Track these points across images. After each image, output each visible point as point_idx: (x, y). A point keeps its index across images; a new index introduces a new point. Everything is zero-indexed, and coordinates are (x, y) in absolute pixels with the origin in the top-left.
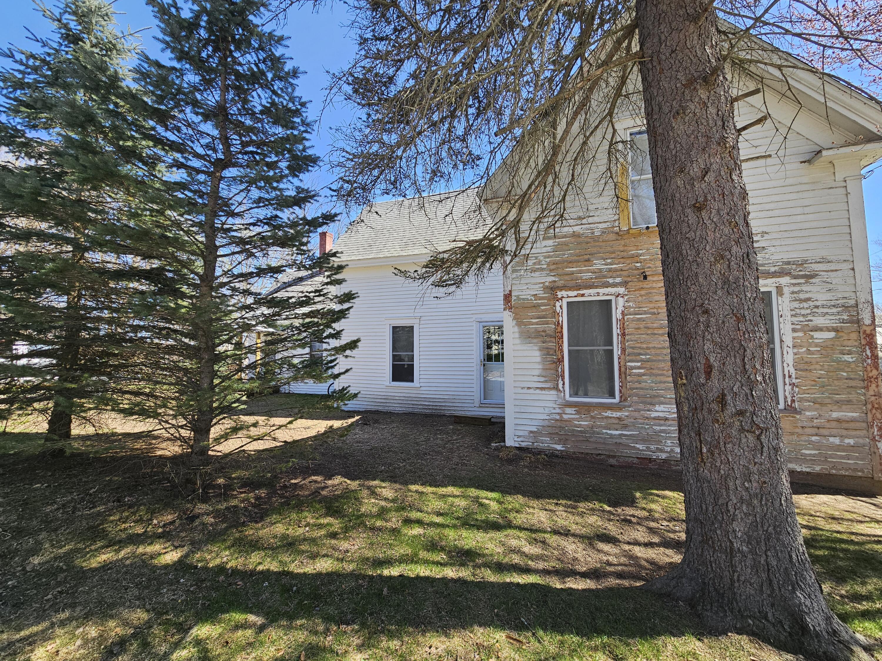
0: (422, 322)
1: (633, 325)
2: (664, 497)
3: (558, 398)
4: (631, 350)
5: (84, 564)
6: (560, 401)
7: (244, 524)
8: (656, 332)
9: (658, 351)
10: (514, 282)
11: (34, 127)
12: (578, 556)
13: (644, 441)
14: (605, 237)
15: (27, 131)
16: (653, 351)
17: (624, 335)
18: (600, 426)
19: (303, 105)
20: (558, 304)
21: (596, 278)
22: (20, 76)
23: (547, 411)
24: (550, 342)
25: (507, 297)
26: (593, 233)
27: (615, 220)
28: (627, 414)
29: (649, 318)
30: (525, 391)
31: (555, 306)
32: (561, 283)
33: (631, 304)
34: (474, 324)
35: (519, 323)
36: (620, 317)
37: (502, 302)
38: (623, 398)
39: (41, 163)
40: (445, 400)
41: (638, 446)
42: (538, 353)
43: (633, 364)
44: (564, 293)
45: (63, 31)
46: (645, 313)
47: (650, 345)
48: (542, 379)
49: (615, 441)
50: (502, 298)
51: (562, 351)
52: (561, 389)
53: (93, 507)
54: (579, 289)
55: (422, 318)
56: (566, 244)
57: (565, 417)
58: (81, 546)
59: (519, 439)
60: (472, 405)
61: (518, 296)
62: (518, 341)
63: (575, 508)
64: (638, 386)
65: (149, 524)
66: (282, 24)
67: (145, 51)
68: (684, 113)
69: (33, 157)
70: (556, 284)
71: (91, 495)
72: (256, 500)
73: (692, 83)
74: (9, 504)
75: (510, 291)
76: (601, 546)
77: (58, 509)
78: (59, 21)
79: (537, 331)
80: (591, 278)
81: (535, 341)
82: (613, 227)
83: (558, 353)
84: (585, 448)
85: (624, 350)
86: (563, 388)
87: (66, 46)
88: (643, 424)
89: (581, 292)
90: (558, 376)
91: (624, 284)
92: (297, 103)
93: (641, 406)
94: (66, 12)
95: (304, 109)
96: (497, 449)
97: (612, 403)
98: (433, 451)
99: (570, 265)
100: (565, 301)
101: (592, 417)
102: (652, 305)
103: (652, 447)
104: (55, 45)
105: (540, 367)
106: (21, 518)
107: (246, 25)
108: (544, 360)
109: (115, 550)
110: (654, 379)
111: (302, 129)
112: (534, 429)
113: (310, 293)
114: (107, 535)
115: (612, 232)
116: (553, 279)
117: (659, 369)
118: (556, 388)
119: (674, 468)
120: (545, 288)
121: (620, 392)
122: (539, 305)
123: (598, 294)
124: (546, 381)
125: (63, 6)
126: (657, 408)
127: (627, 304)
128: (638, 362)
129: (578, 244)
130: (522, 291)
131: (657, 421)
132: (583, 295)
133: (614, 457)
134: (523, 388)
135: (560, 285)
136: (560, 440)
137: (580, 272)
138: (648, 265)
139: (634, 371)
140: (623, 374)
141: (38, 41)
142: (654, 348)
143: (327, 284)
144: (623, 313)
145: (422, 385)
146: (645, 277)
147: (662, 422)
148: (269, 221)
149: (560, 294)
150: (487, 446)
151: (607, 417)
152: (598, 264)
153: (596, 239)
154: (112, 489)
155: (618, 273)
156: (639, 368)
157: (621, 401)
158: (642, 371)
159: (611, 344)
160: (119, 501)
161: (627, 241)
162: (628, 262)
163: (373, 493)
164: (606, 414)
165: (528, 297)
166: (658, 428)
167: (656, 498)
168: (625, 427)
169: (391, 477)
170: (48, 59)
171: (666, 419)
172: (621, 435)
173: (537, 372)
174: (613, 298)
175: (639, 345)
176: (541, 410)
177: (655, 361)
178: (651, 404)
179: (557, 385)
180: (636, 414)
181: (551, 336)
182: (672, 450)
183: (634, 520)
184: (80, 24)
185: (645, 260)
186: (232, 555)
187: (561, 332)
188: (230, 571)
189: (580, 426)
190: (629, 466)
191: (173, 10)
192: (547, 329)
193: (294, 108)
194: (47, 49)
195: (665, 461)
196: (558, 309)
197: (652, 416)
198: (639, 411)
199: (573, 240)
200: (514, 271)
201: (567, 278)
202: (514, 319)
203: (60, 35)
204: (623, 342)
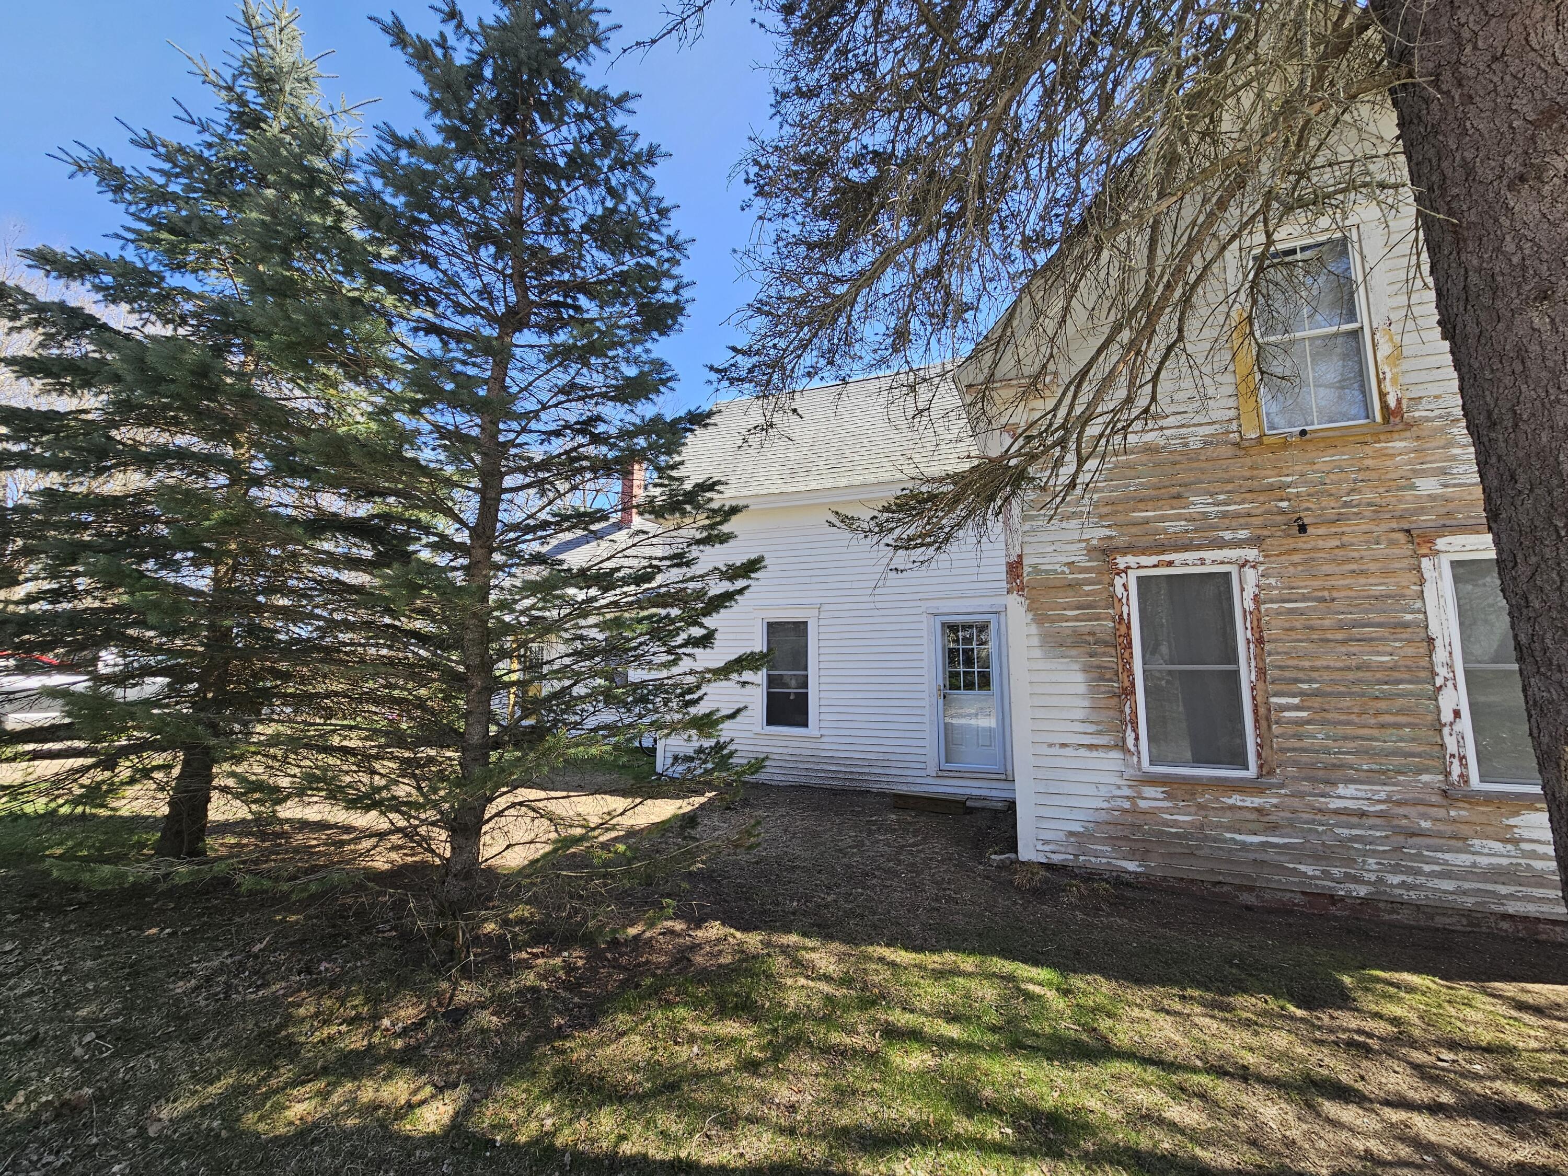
0: (823, 615)
1: (1280, 622)
2: (1411, 989)
3: (1127, 766)
4: (1276, 673)
5: (262, 1127)
6: (1132, 771)
7: (560, 1034)
8: (1329, 636)
9: (1337, 676)
10: (1026, 539)
11: (180, 267)
12: (1294, 1133)
13: (1316, 858)
14: (1210, 452)
15: (167, 274)
16: (1326, 676)
17: (1260, 641)
18: (1219, 825)
19: (663, 212)
20: (1118, 581)
21: (1196, 530)
22: (161, 180)
23: (1103, 791)
24: (1105, 654)
25: (1014, 568)
26: (1186, 445)
27: (1230, 420)
28: (1275, 801)
29: (1314, 609)
30: (1056, 751)
31: (1112, 585)
32: (1122, 541)
33: (1272, 581)
34: (924, 617)
35: (1040, 616)
36: (1249, 605)
37: (1004, 576)
38: (1265, 769)
39: (181, 331)
40: (870, 763)
41: (1303, 868)
42: (1080, 677)
43: (1283, 701)
44: (1131, 560)
45: (234, 108)
46: (1304, 598)
47: (1319, 663)
48: (1092, 728)
49: (1251, 856)
50: (1004, 569)
51: (1131, 673)
52: (1132, 749)
53: (263, 986)
54: (1163, 552)
55: (824, 608)
56: (1130, 466)
57: (1143, 804)
58: (251, 1079)
59: (1047, 848)
60: (923, 773)
61: (1035, 567)
62: (1038, 653)
63: (1229, 1008)
64: (1298, 744)
65: (376, 1028)
66: (690, 39)
67: (391, 123)
68: (1539, 178)
69: (172, 321)
70: (1115, 543)
71: (256, 957)
72: (567, 973)
73: (1552, 118)
74: (104, 973)
75: (1020, 556)
76: (1331, 1108)
77: (197, 988)
78: (230, 89)
79: (1076, 633)
80: (1187, 531)
81: (1074, 652)
82: (1228, 432)
83: (1124, 677)
84: (1187, 868)
85: (1262, 672)
86: (1136, 745)
87: (239, 132)
88: (1313, 822)
89: (1167, 557)
90: (1123, 722)
91: (1256, 541)
92: (653, 210)
93: (1306, 786)
94: (242, 73)
95: (665, 222)
96: (1001, 867)
97: (1242, 779)
98: (879, 868)
99: (1141, 506)
100: (1133, 575)
101: (1201, 807)
102: (1317, 584)
103: (1335, 871)
104: (220, 130)
105: (1086, 703)
106: (128, 1009)
107: (561, 78)
108: (1093, 690)
109: (319, 1093)
110: (1332, 731)
111: (666, 255)
112: (1078, 828)
113: (661, 559)
114: (298, 1053)
115: (1226, 443)
116: (1107, 532)
117: (1339, 710)
118: (1121, 746)
119: (1387, 917)
120: (1091, 551)
121: (1259, 755)
122: (1079, 584)
123: (1202, 561)
124: (1099, 733)
125: (237, 64)
126: (1341, 790)
127: (1263, 581)
128: (1294, 695)
129: (1156, 465)
130: (1043, 555)
131: (1344, 818)
132: (1170, 564)
133: (1251, 889)
134: (1051, 745)
135: (1121, 544)
136: (1133, 851)
137: (1163, 519)
138: (1305, 505)
139: (1286, 714)
140: (1263, 719)
141: (193, 123)
142: (1327, 668)
143: (699, 542)
144: (1256, 599)
145: (823, 732)
146: (1303, 529)
147: (1355, 820)
148: (585, 427)
149: (1122, 562)
150: (980, 857)
151: (1232, 808)
152: (1200, 504)
153: (1191, 456)
154: (291, 943)
155: (1242, 521)
156: (1297, 708)
157: (1260, 776)
158: (1304, 714)
159: (1233, 658)
160: (309, 972)
161: (1259, 459)
162: (1261, 499)
163: (798, 965)
164: (1230, 801)
165: (1057, 567)
166: (1346, 832)
167: (1392, 990)
168: (1273, 828)
169: (819, 926)
170: (206, 153)
171: (1363, 814)
172: (1263, 844)
173: (1080, 714)
174: (1233, 569)
175: (1291, 663)
176: (1091, 790)
177: (1330, 694)
178: (1327, 782)
179: (1124, 740)
180: (1296, 803)
181: (1106, 644)
182: (1380, 880)
183: (1374, 1044)
184: (262, 95)
185: (1298, 495)
186: (558, 1111)
187: (1128, 635)
188: (567, 1158)
189: (1175, 824)
190: (1285, 910)
191: (439, 52)
192: (1098, 630)
193: (647, 219)
194: (207, 137)
195: (1365, 902)
196: (1119, 590)
197: (1332, 806)
198: (1301, 795)
199: (1144, 458)
200: (1025, 518)
201: (1134, 530)
202: (1029, 609)
203: (227, 115)
204: (1260, 657)
